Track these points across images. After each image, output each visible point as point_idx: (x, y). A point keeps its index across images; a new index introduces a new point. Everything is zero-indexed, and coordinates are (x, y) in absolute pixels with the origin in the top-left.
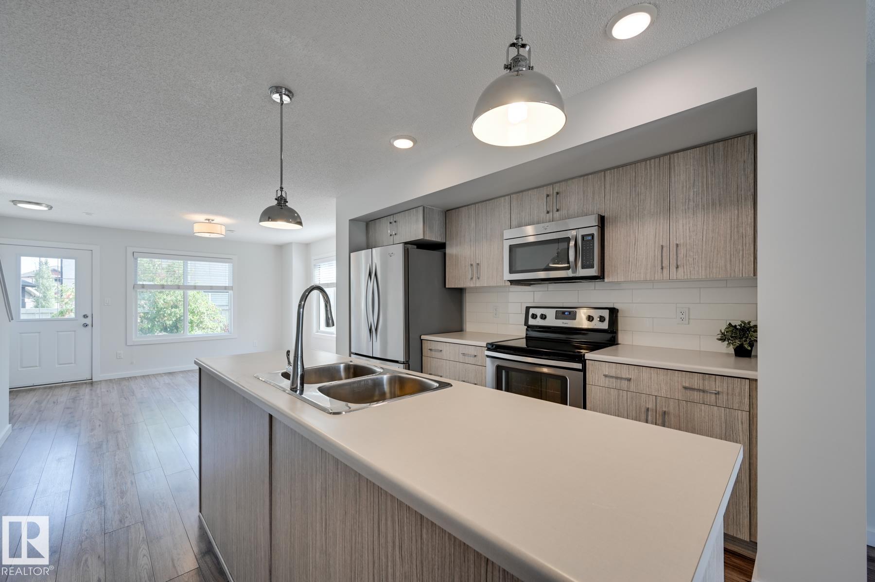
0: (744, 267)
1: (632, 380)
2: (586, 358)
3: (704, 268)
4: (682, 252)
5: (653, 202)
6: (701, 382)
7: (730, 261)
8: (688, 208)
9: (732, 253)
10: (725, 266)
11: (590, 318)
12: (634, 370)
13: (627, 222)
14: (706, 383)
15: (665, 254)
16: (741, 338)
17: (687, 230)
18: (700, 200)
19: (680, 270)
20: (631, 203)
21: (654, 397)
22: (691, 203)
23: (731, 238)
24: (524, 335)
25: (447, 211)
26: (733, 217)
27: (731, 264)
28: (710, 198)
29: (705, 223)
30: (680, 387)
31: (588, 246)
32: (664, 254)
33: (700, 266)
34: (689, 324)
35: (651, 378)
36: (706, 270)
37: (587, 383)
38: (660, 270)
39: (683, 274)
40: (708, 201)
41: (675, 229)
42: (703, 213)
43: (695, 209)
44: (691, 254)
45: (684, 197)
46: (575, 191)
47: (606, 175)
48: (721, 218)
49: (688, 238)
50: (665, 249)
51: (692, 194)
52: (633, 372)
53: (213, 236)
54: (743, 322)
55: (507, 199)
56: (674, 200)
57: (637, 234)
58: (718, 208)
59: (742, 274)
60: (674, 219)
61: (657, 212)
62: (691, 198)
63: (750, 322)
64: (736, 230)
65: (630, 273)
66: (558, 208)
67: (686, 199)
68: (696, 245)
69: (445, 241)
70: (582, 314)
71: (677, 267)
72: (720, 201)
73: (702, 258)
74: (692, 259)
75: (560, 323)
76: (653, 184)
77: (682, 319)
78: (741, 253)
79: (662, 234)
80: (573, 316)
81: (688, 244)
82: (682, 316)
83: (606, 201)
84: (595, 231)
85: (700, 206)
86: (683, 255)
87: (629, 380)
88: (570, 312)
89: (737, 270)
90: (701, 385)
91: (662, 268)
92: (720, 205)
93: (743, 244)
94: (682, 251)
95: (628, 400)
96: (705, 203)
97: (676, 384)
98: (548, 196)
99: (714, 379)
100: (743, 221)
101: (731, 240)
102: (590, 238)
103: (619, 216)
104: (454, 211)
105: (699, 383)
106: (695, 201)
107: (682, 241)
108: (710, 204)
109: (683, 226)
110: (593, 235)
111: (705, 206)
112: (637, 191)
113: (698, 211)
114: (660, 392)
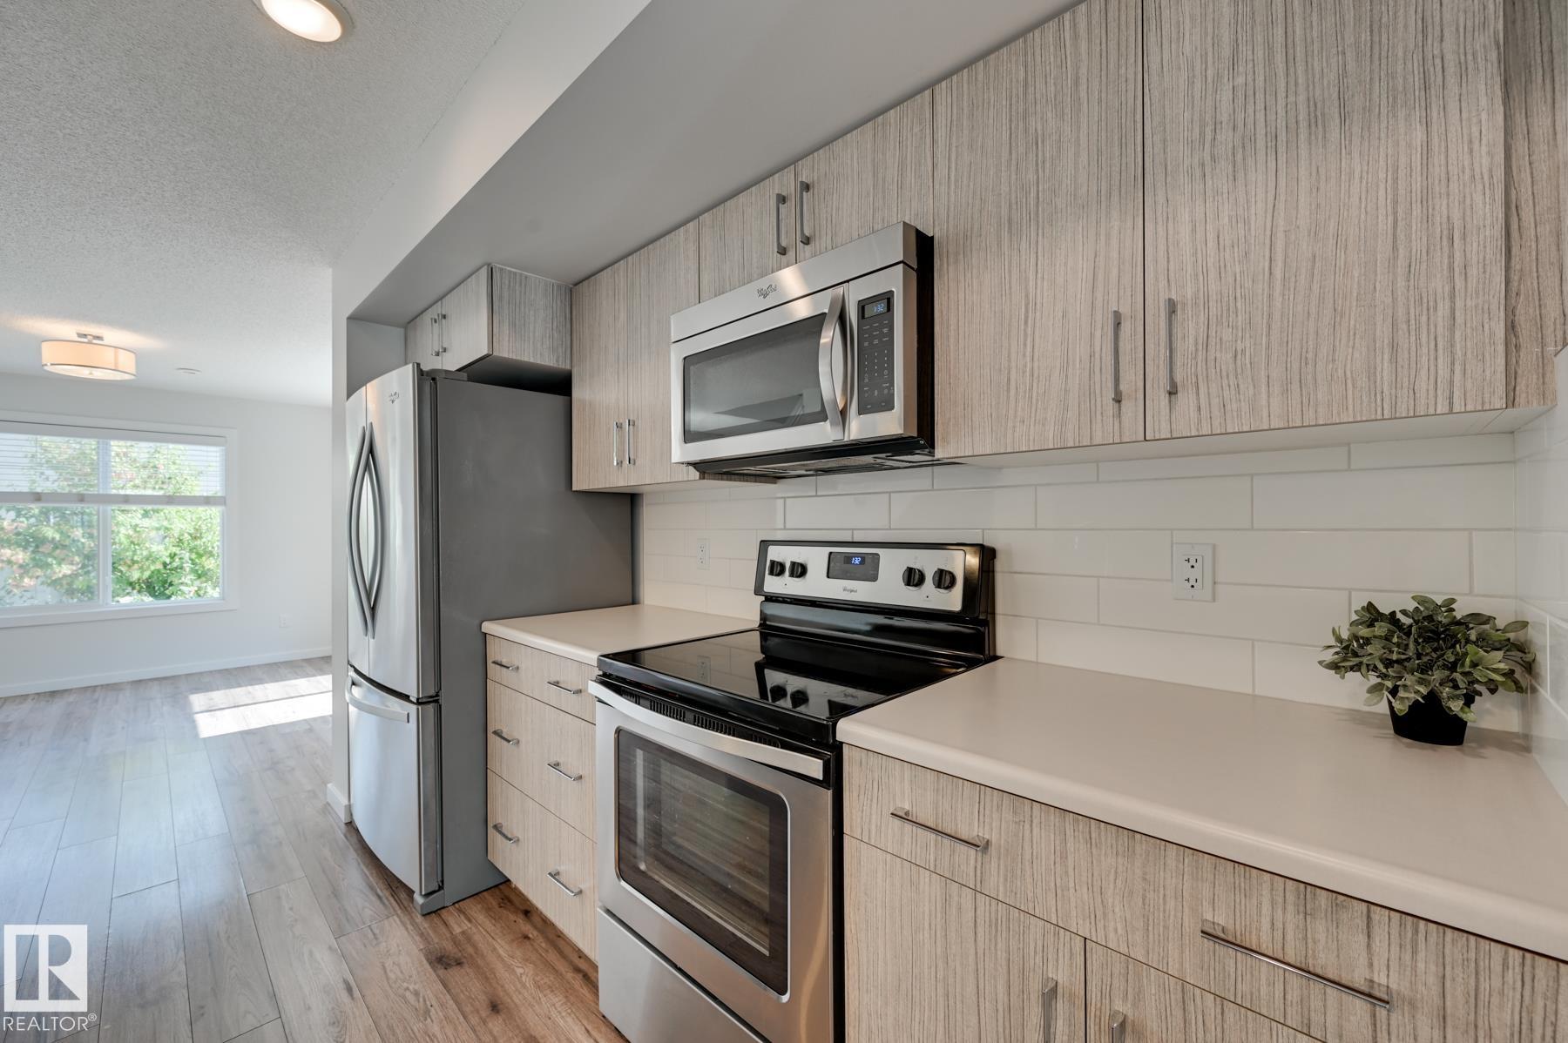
0: (1458, 368)
1: (993, 850)
2: (839, 738)
3: (1276, 389)
4: (1192, 332)
5: (1084, 159)
6: (1292, 919)
7: (1394, 347)
8: (1213, 159)
9: (1401, 312)
10: (1371, 373)
11: (913, 578)
12: (999, 807)
13: (999, 245)
14: (1319, 929)
15: (1128, 347)
16: (1425, 669)
17: (1210, 244)
18: (1260, 116)
19: (1185, 399)
20: (1014, 177)
21: (1079, 942)
22: (1225, 136)
23: (1395, 248)
24: (755, 621)
25: (576, 284)
26: (1403, 160)
27: (1394, 359)
28: (1302, 98)
29: (1281, 206)
30: (1192, 927)
31: (875, 337)
32: (1125, 346)
33: (1264, 380)
34: (1214, 600)
35: (1064, 857)
36: (1286, 391)
37: (846, 829)
38: (1110, 406)
39: (1193, 414)
40: (1292, 114)
41: (1162, 248)
42: (1272, 165)
43: (1239, 157)
44: (1227, 335)
45: (1196, 118)
46: (852, 170)
47: (937, 97)
48: (1351, 174)
49: (1213, 274)
50: (1126, 327)
51: (1226, 96)
52: (995, 815)
53: (98, 375)
54: (1422, 600)
55: (691, 230)
56: (1157, 138)
57: (1031, 284)
58: (1334, 134)
59: (1451, 398)
60: (1159, 208)
61: (1099, 192)
62: (1224, 117)
63: (1453, 601)
64: (1417, 210)
65: (1010, 424)
66: (807, 233)
67: (1203, 126)
68: (1244, 297)
69: (568, 367)
70: (892, 564)
71: (1172, 392)
72: (1342, 104)
73: (1268, 347)
74: (1230, 355)
75: (837, 589)
76: (1083, 94)
77: (1192, 582)
78: (1443, 309)
79: (1115, 272)
80: (868, 570)
81: (1213, 297)
82: (1193, 574)
83: (937, 187)
84: (895, 282)
85: (1261, 144)
86: (1196, 344)
87: (982, 847)
88: (863, 557)
89: (1423, 385)
90: (1290, 936)
91: (1118, 400)
92: (1343, 121)
93: (1451, 268)
94: (1190, 329)
95: (980, 930)
96: (1281, 124)
97: (1171, 904)
98: (782, 199)
99: (1362, 923)
100: (1454, 170)
101: (1396, 258)
102: (880, 308)
103: (975, 229)
104: (586, 283)
105: (1279, 925)
106: (1240, 125)
107: (1189, 293)
108: (1303, 125)
109: (1194, 230)
110: (888, 298)
111: (1282, 137)
112: (1031, 131)
113: (1250, 162)
114: (1100, 925)
